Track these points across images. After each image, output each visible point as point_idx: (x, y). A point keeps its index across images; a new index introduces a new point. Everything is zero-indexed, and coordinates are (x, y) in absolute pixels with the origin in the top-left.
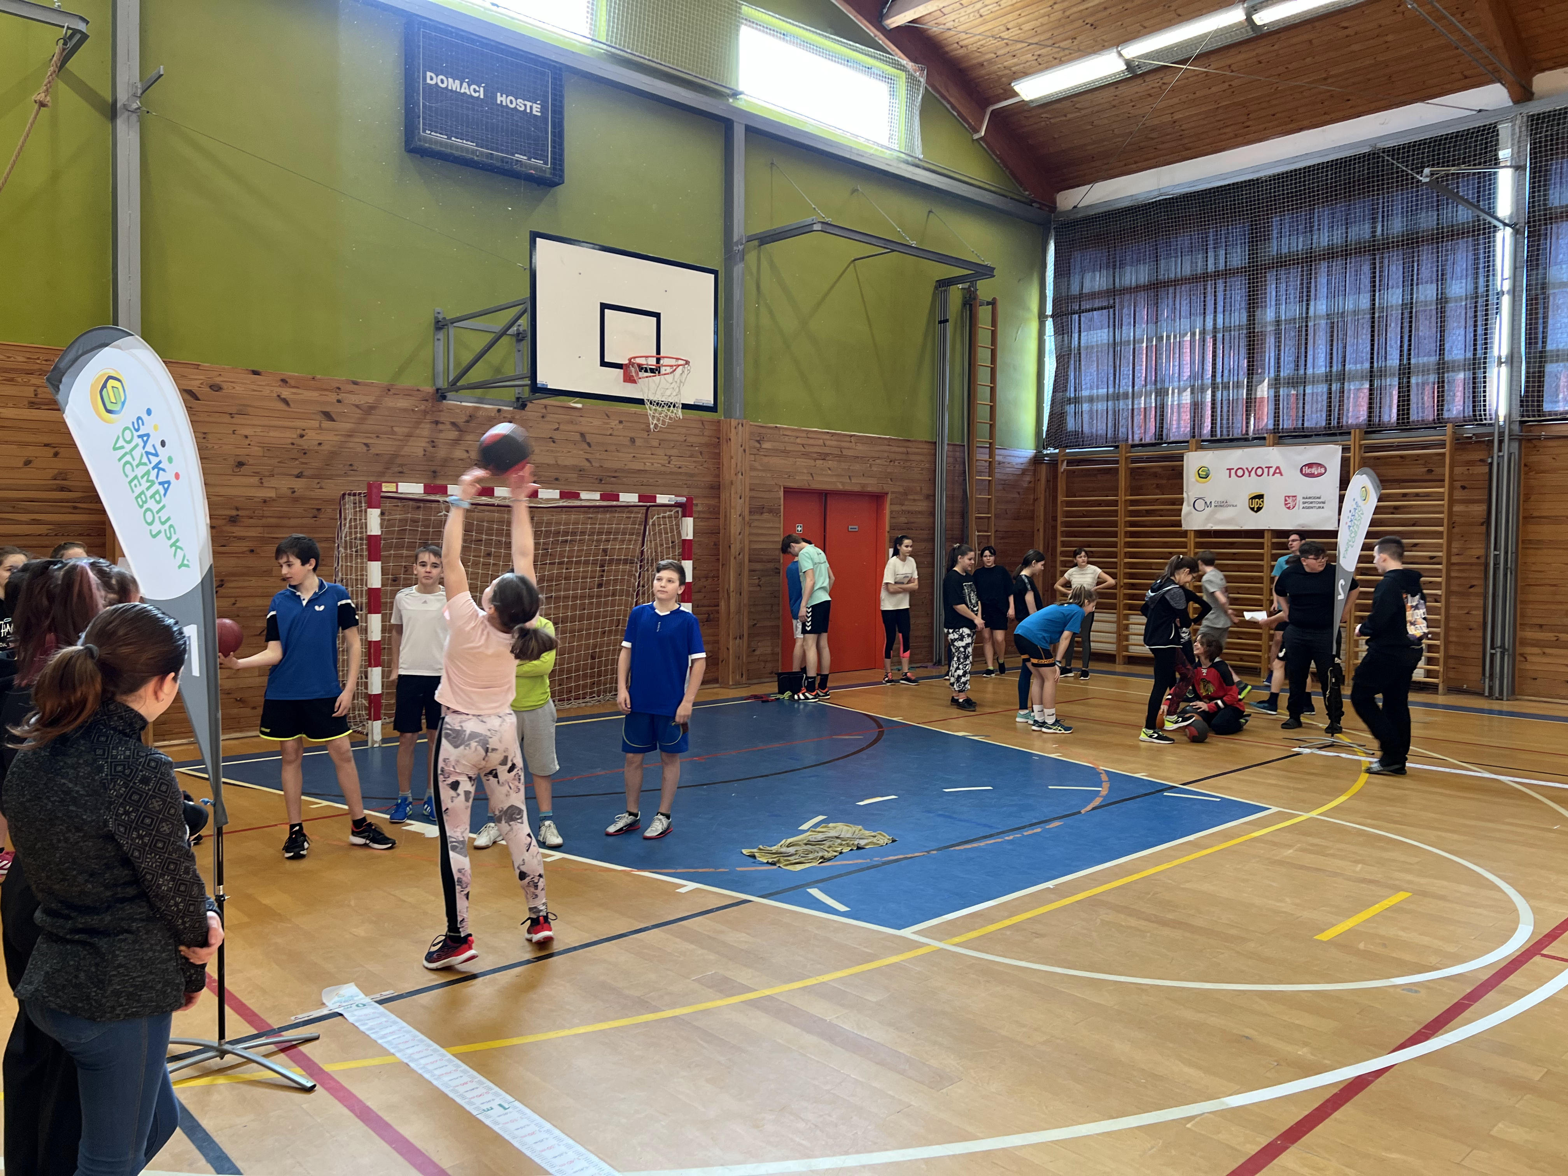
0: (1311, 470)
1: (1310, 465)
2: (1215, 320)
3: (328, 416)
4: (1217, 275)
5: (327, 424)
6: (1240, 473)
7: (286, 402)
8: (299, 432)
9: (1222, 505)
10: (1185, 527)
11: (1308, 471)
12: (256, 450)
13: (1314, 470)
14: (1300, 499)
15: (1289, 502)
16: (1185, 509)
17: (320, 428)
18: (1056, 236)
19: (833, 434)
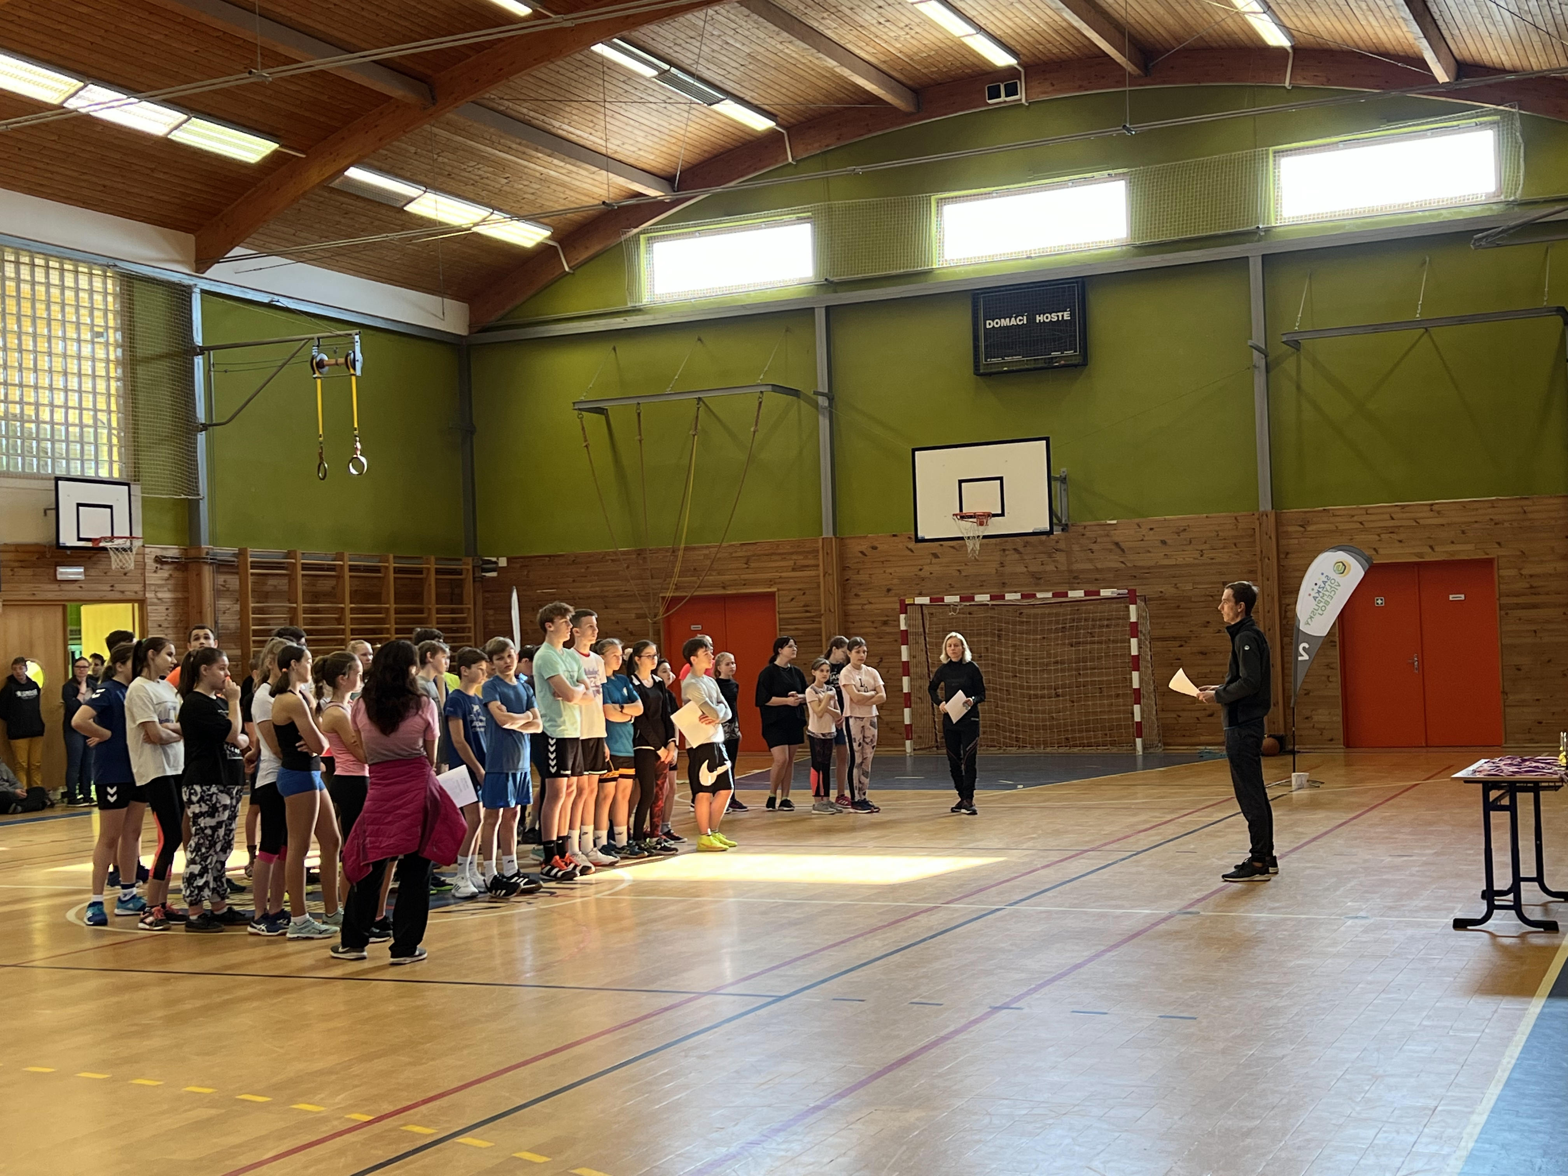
3: (935, 556)
5: (934, 561)
7: (912, 551)
8: (920, 567)
12: (896, 581)
17: (931, 564)
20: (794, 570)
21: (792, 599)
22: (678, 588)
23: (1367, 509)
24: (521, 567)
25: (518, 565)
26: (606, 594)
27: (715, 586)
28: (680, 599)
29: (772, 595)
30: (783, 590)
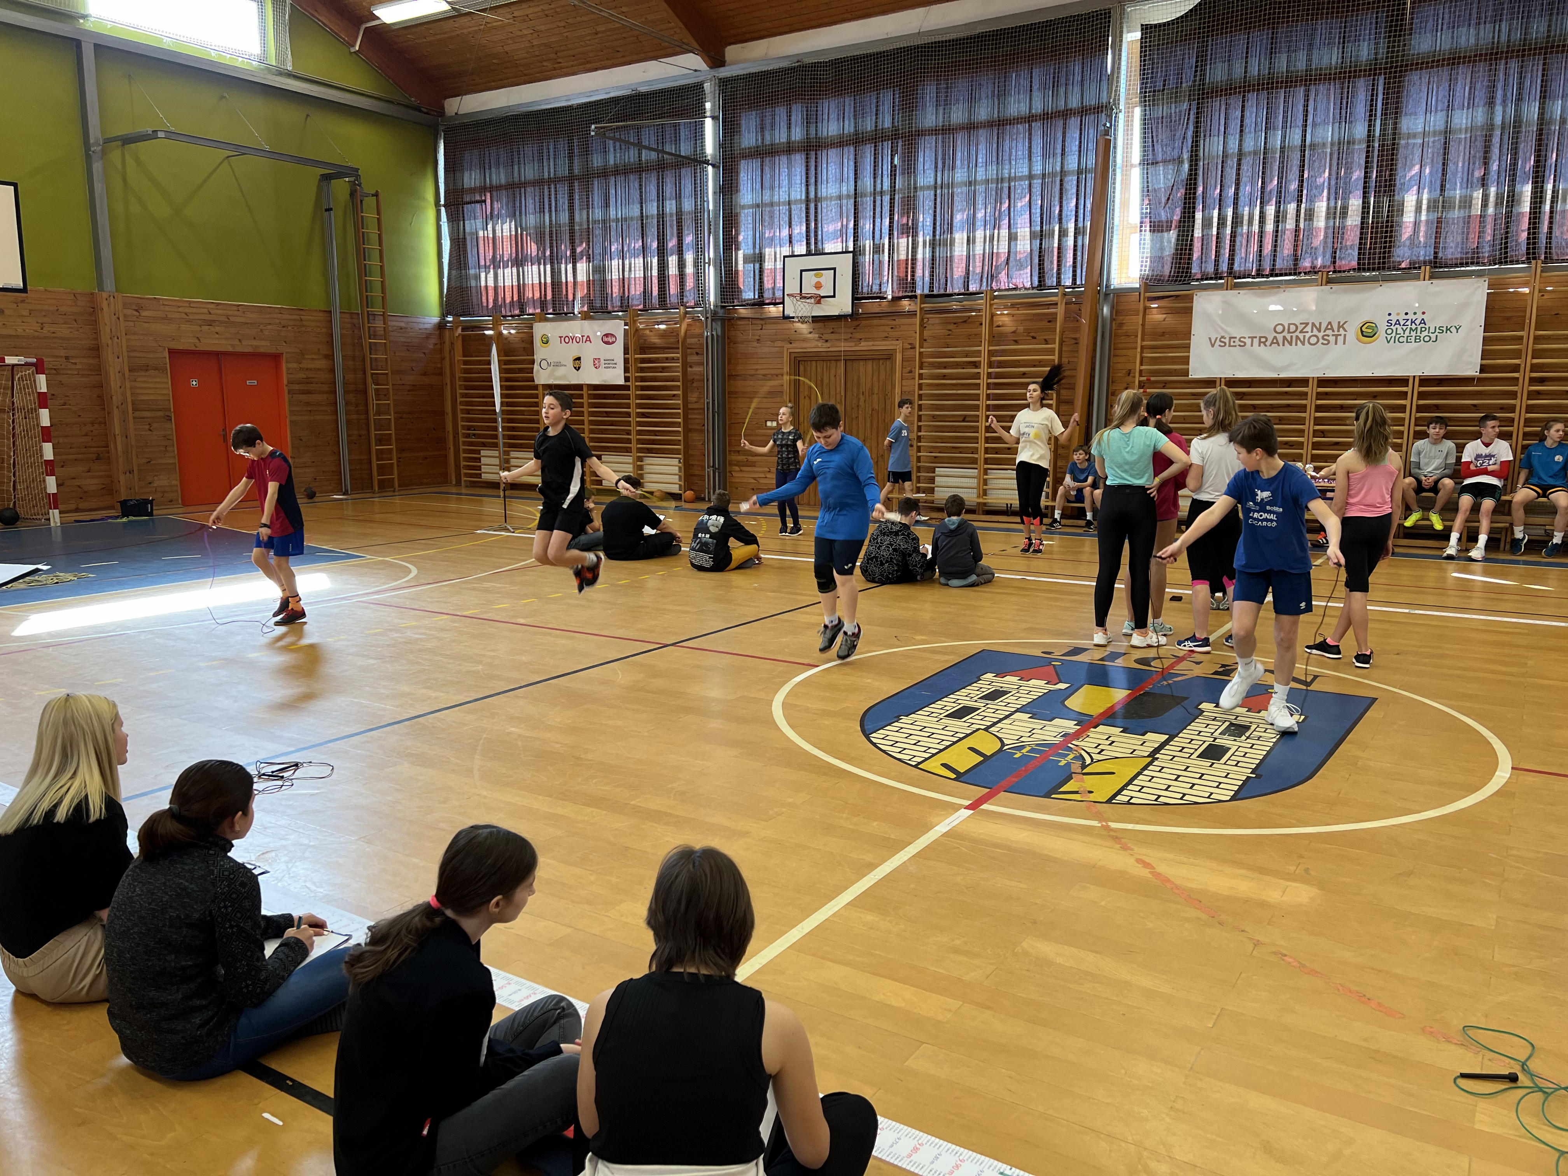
0: (608, 339)
1: (607, 335)
2: (550, 217)
4: (550, 181)
6: (567, 340)
9: (558, 364)
10: (536, 382)
11: (606, 339)
13: (610, 339)
14: (602, 361)
15: (596, 363)
16: (536, 367)
18: (445, 137)
19: (218, 304)
23: (190, 302)
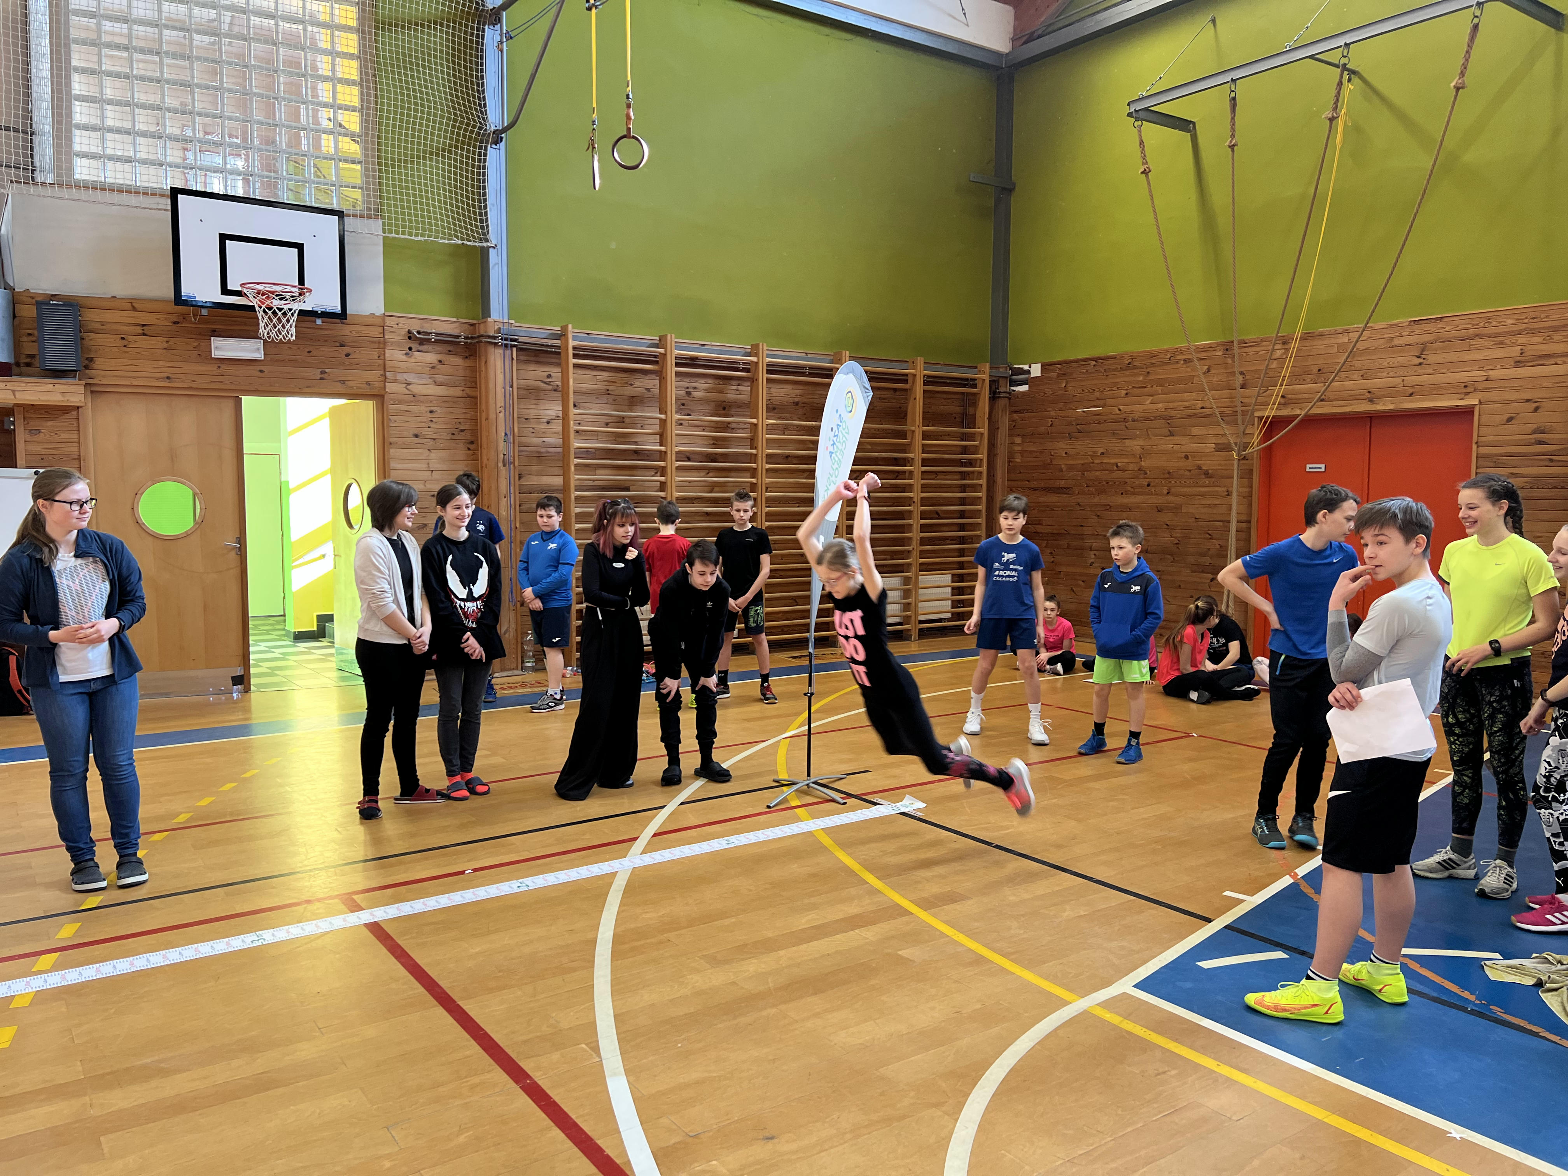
20: (1518, 364)
21: (1510, 420)
22: (1286, 401)
24: (1058, 376)
25: (1055, 374)
26: (1172, 413)
27: (1355, 398)
28: (1288, 420)
29: (1468, 412)
30: (1493, 402)
